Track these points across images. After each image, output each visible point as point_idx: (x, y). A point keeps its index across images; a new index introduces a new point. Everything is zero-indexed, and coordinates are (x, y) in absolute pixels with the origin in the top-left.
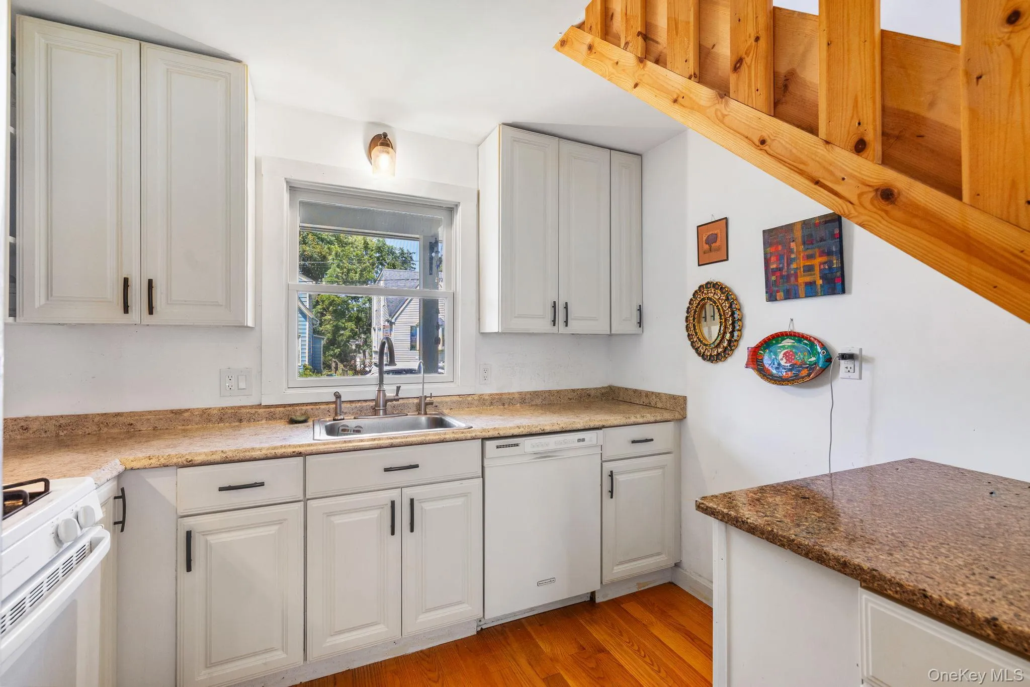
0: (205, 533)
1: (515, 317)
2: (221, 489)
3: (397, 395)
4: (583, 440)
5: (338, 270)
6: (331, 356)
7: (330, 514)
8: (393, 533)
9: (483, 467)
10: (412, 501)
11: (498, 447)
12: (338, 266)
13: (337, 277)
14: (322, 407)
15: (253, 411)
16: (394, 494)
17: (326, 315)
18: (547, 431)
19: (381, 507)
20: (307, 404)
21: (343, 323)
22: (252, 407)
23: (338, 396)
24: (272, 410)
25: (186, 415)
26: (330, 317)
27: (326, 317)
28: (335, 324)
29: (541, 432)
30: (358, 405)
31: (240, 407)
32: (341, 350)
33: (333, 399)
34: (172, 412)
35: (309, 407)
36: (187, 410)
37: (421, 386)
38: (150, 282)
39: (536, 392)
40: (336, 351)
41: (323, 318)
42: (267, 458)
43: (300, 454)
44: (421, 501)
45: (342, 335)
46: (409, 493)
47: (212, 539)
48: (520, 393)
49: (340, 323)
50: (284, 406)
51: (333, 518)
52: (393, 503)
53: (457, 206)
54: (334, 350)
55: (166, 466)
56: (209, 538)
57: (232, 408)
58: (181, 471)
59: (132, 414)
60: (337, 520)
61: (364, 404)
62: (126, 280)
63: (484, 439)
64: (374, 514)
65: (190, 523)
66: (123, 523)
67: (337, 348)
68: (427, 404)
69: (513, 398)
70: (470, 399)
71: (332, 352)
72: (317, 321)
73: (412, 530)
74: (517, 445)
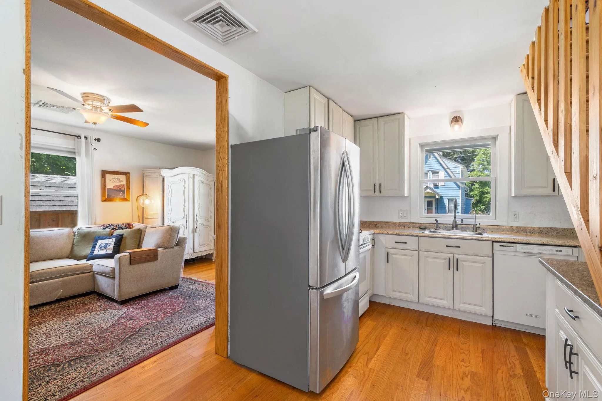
0: (392, 254)
1: (525, 188)
2: (395, 242)
3: (462, 222)
4: (561, 251)
5: (483, 156)
6: (479, 210)
7: (427, 257)
8: (449, 269)
9: (493, 254)
10: (457, 259)
11: (500, 246)
12: (484, 154)
13: (483, 160)
14: (432, 225)
15: (408, 224)
16: (451, 256)
17: (475, 185)
18: (531, 243)
19: (445, 259)
20: (426, 223)
21: (487, 190)
22: (408, 223)
23: (437, 221)
24: (414, 224)
25: (390, 223)
26: (478, 186)
27: (475, 187)
28: (481, 190)
29: (528, 243)
30: (446, 225)
31: (404, 223)
32: (485, 207)
33: (435, 222)
34: (386, 222)
35: (427, 225)
36: (390, 222)
37: (474, 220)
38: (380, 184)
39: (552, 228)
40: (481, 208)
41: (473, 187)
42: (407, 235)
43: (417, 236)
44: (462, 261)
45: (487, 197)
46: (457, 256)
47: (394, 256)
48: (540, 228)
49: (484, 190)
50: (418, 223)
51: (428, 259)
52: (449, 259)
53: (498, 136)
54: (480, 207)
55: (383, 234)
56: (393, 255)
57: (402, 222)
58: (386, 235)
59: (377, 222)
60: (429, 260)
61: (449, 225)
62: (375, 184)
63: (493, 242)
64: (443, 261)
65: (389, 250)
66: (374, 246)
67: (483, 205)
68: (477, 228)
69: (534, 230)
70: (504, 228)
71: (479, 208)
72: (468, 189)
73: (457, 270)
74: (513, 247)
